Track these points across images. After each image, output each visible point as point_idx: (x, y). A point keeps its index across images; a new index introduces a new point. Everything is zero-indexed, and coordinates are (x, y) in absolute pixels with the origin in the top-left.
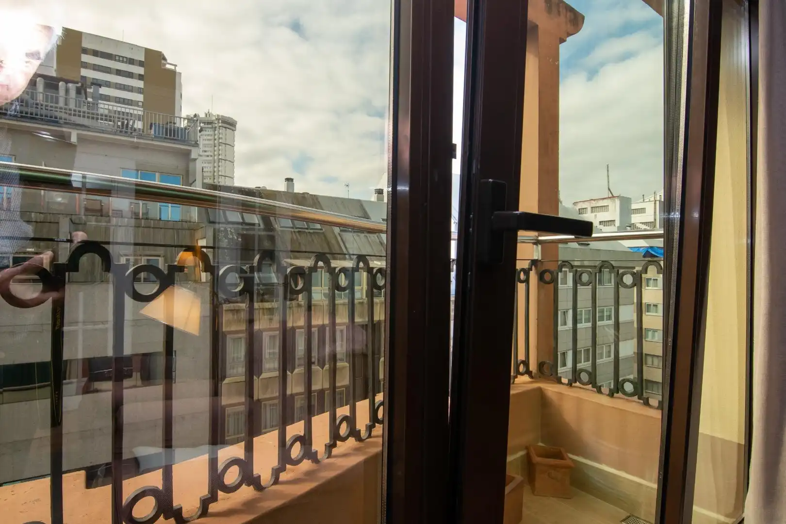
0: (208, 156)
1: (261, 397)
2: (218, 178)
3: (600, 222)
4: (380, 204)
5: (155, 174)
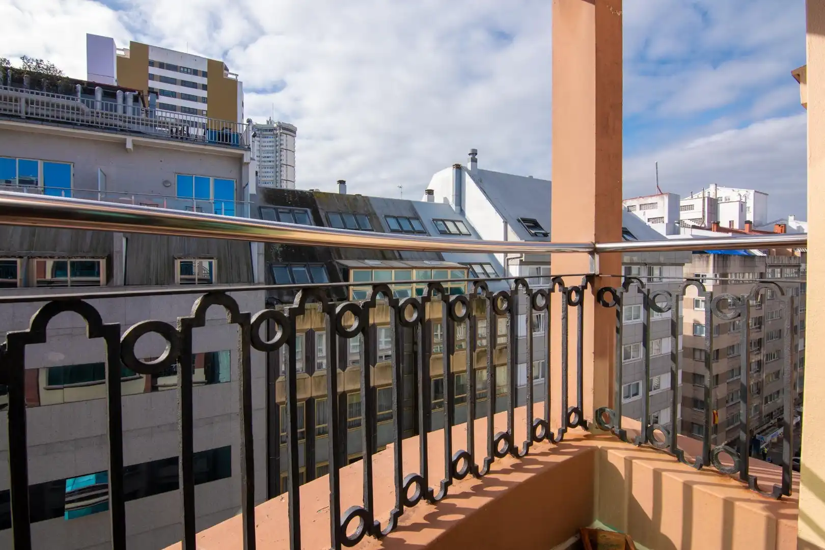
0: (270, 162)
1: (314, 394)
2: (281, 182)
3: (649, 219)
4: (430, 205)
5: (209, 178)
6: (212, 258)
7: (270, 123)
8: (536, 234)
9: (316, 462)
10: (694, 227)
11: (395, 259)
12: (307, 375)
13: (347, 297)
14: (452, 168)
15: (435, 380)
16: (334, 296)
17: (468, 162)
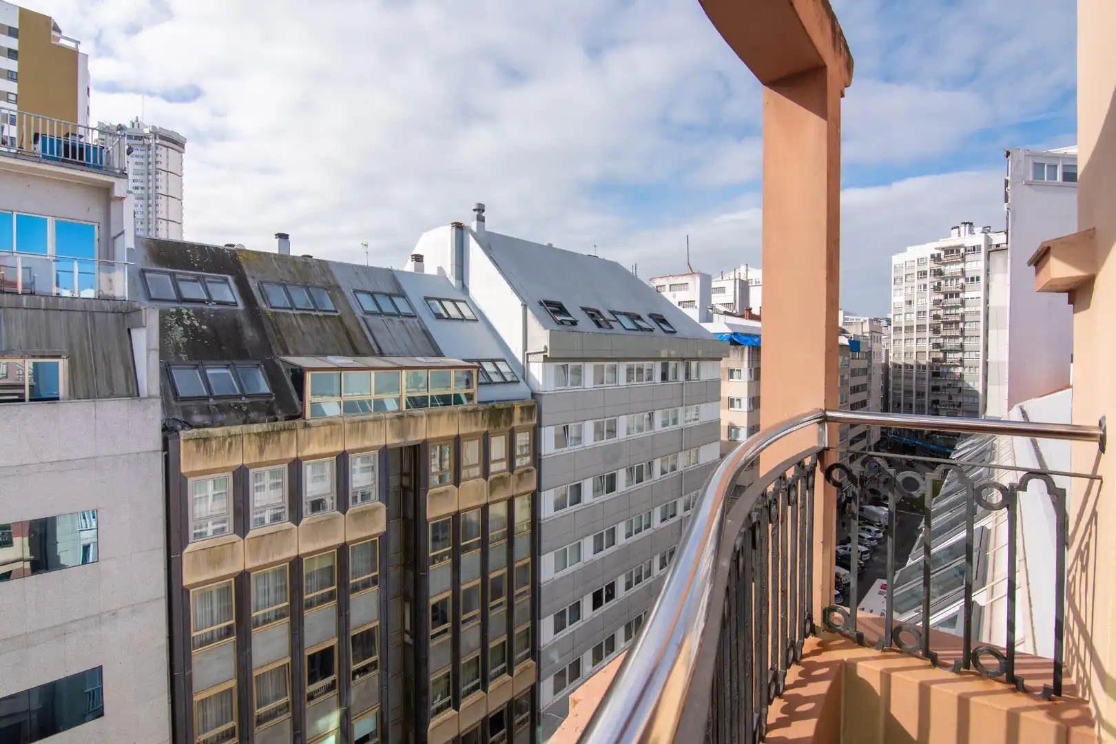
1: (249, 565)
2: (156, 222)
3: (679, 303)
4: (419, 274)
5: (46, 219)
6: (59, 357)
7: (136, 126)
8: (561, 322)
9: (254, 667)
10: (726, 313)
11: (373, 354)
12: (236, 537)
13: (302, 413)
14: (451, 228)
15: (433, 524)
16: (280, 412)
17: (473, 221)
